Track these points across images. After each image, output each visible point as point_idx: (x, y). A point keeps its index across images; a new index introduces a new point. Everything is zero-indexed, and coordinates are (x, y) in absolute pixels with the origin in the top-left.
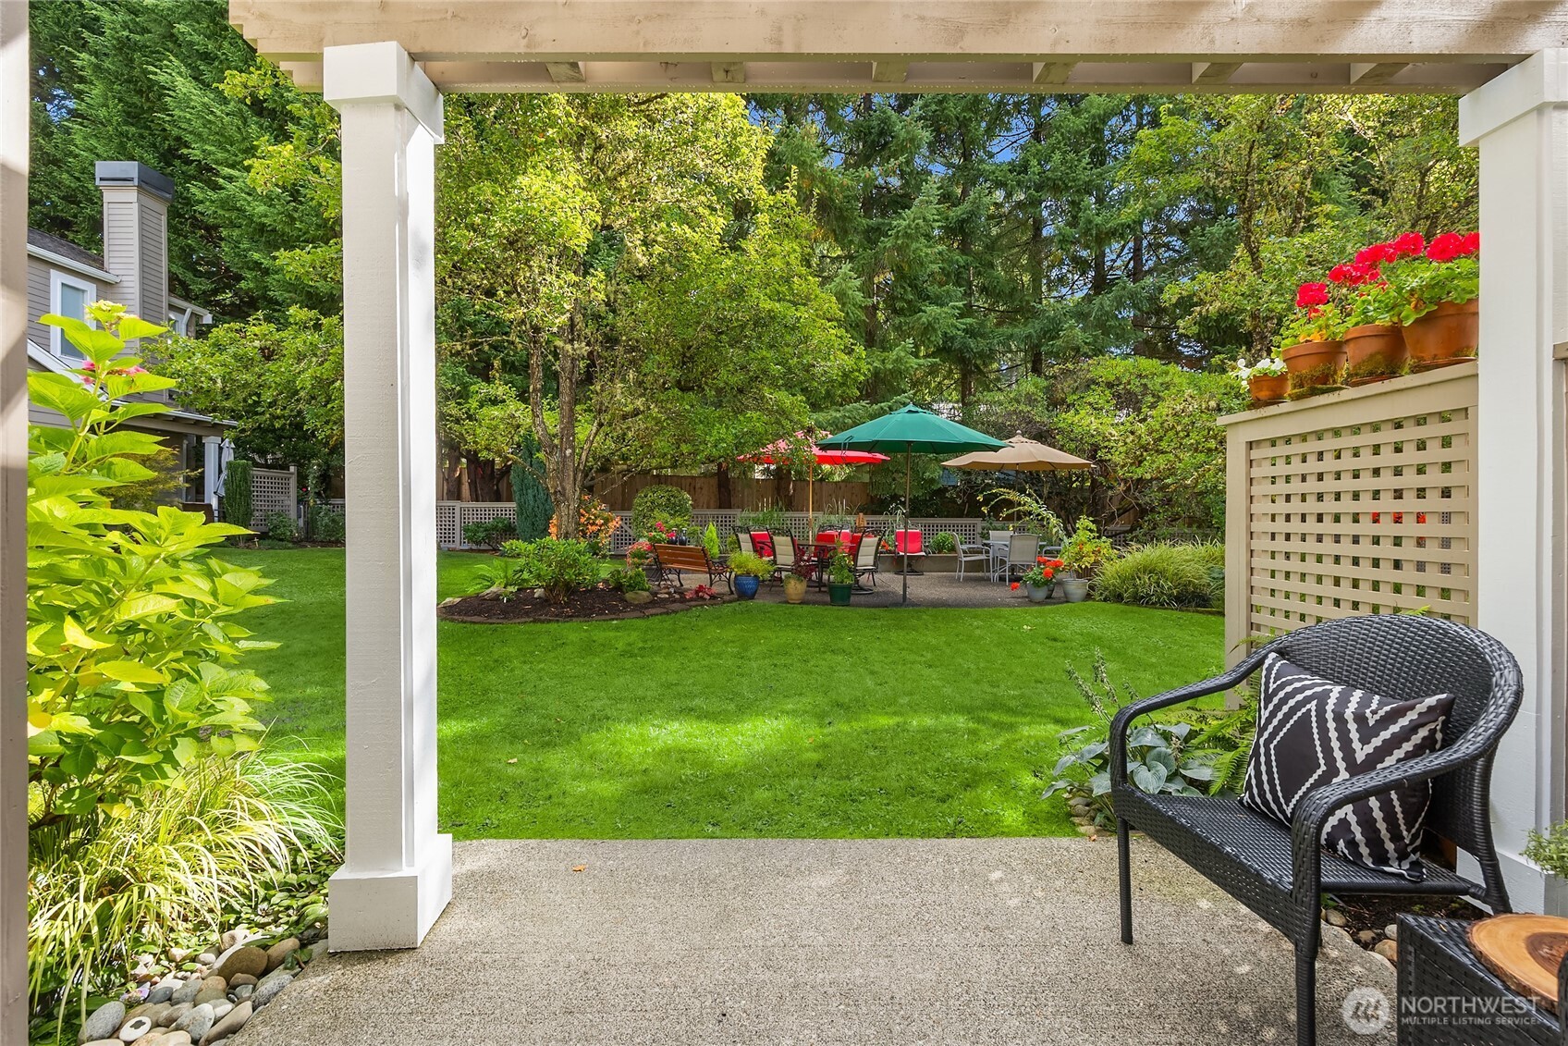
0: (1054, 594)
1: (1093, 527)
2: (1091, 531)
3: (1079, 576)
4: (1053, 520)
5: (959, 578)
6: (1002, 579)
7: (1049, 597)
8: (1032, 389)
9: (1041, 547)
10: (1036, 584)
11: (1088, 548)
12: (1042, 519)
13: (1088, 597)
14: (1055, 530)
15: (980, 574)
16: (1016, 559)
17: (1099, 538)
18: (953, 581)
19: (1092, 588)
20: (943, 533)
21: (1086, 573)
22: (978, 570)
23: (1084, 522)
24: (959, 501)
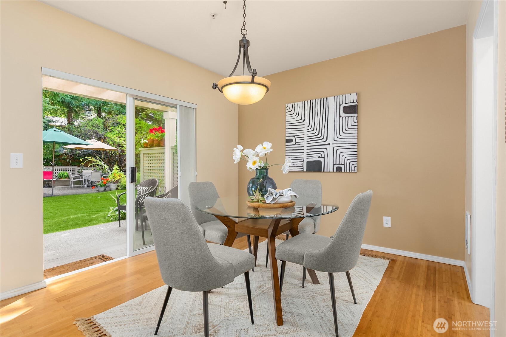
0: (106, 189)
1: (119, 168)
2: (118, 170)
3: (114, 183)
4: (106, 167)
5: (71, 187)
6: (88, 186)
7: (105, 190)
8: (98, 123)
9: (102, 175)
10: (101, 186)
11: (117, 175)
12: (103, 166)
13: (117, 189)
14: (106, 170)
15: (79, 186)
16: (93, 179)
17: (120, 172)
18: (68, 188)
19: (118, 186)
20: (62, 172)
21: (116, 182)
22: (78, 184)
23: (116, 167)
24: (68, 160)
